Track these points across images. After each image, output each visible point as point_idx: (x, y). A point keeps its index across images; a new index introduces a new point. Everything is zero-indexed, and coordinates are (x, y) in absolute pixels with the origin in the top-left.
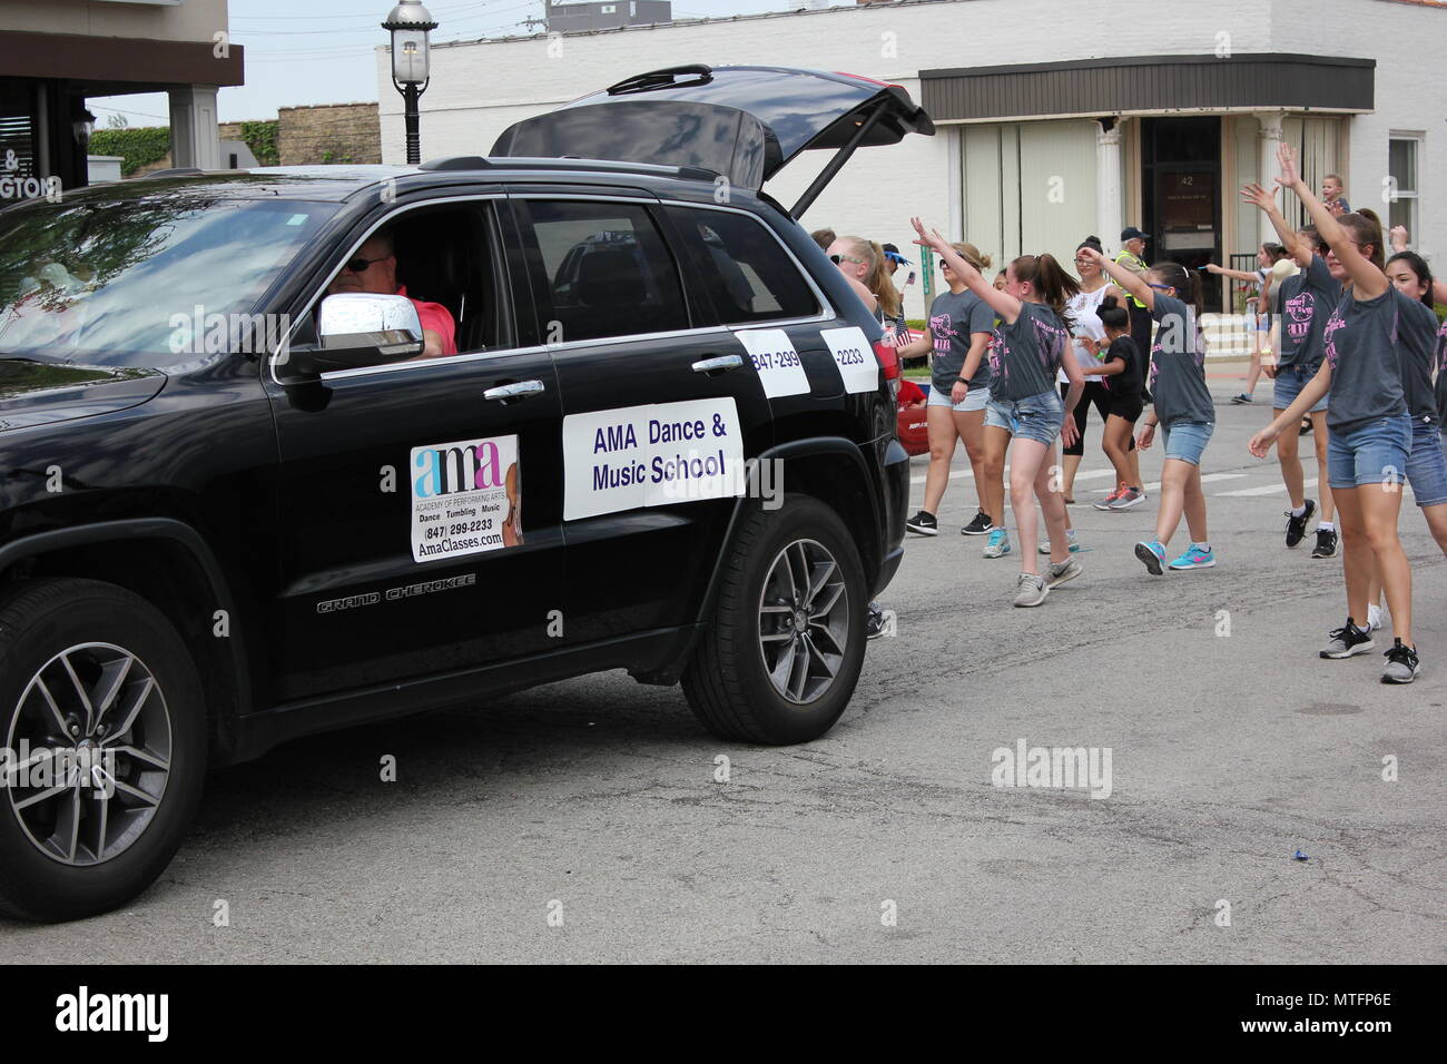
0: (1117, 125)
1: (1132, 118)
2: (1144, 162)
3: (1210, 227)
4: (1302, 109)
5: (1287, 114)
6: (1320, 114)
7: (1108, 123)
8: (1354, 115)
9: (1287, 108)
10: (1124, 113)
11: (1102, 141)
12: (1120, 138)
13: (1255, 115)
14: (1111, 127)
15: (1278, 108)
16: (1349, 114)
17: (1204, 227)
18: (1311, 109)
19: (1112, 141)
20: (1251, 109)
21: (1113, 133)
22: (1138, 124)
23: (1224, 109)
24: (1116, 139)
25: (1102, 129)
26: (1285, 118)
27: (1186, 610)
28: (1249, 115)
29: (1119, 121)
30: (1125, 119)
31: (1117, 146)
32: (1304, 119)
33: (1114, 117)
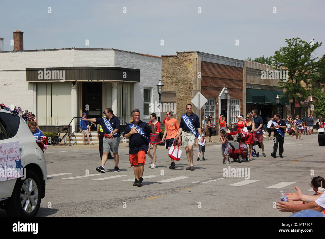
0: (76, 84)
1: (80, 82)
2: (83, 93)
3: (99, 110)
4: (122, 81)
5: (118, 82)
6: (127, 82)
7: (74, 83)
8: (135, 83)
9: (118, 81)
10: (78, 81)
11: (72, 88)
12: (77, 87)
13: (111, 82)
14: (75, 84)
15: (116, 81)
16: (134, 83)
17: (98, 110)
18: (124, 81)
19: (75, 88)
20: (110, 81)
21: (75, 86)
22: (82, 84)
23: (103, 80)
24: (76, 87)
25: (72, 85)
26: (118, 83)
27: (76, 212)
28: (109, 82)
29: (77, 83)
30: (78, 82)
31: (76, 89)
32: (123, 84)
33: (75, 82)
